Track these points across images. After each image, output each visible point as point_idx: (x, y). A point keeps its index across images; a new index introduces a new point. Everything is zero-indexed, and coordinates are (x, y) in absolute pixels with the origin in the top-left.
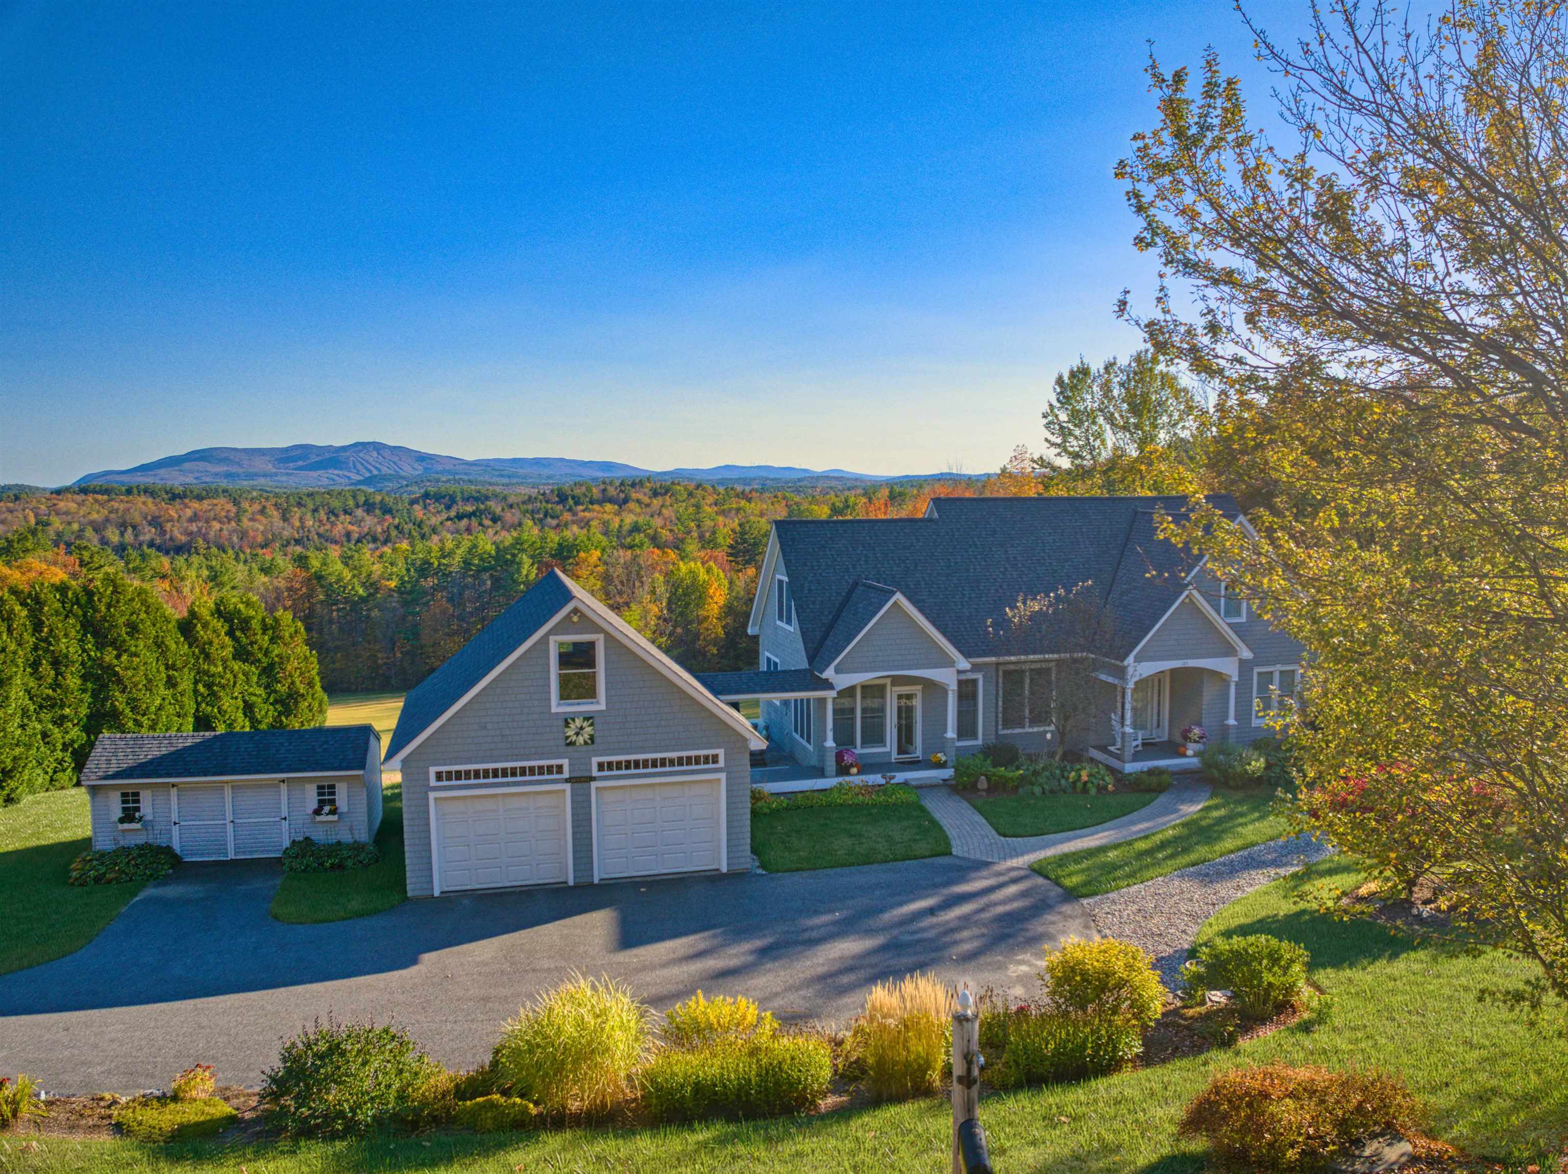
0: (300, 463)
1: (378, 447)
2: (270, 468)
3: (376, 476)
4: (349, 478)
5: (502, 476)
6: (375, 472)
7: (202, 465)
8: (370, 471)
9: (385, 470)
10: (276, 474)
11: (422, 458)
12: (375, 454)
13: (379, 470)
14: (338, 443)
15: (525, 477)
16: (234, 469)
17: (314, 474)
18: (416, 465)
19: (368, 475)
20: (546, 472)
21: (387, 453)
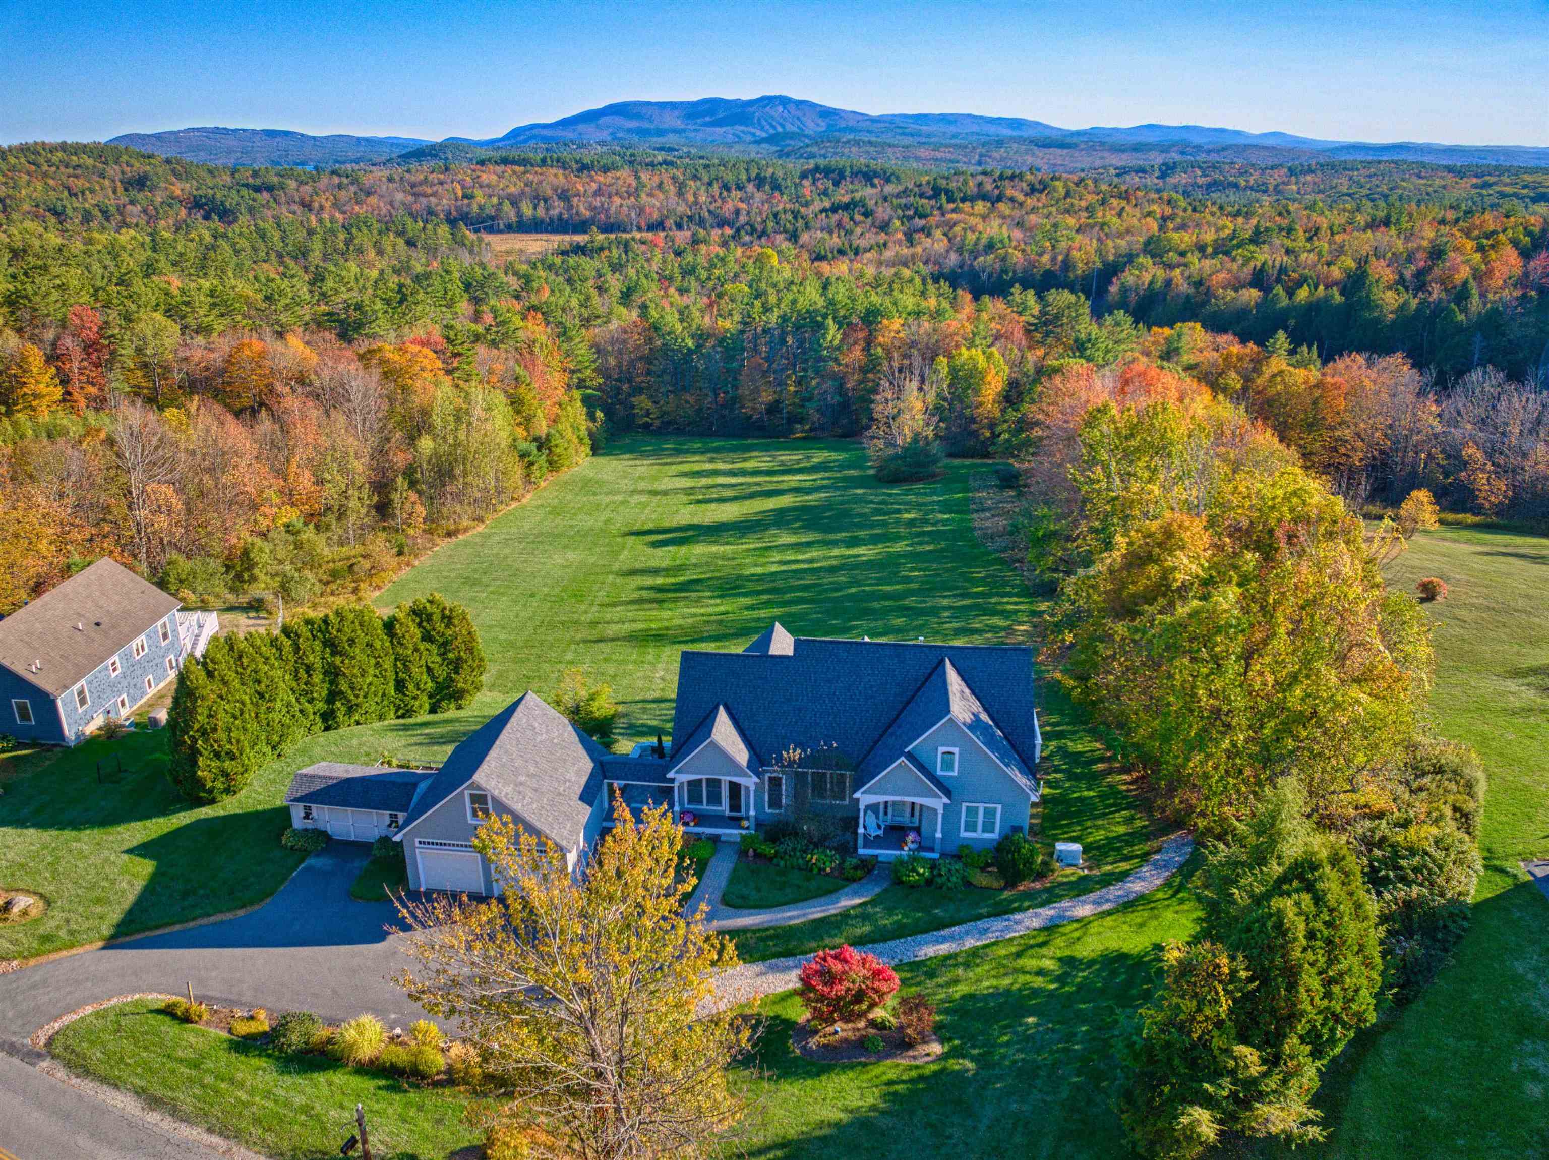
0: (708, 119)
1: (784, 101)
2: (679, 124)
3: (778, 134)
4: (754, 134)
5: (904, 134)
6: (780, 129)
7: (619, 121)
8: (774, 127)
9: (790, 128)
10: (684, 131)
11: (827, 113)
12: (780, 109)
13: (783, 126)
14: (746, 97)
15: (929, 136)
16: (646, 125)
17: (720, 130)
18: (819, 121)
19: (772, 131)
20: (952, 129)
21: (792, 108)
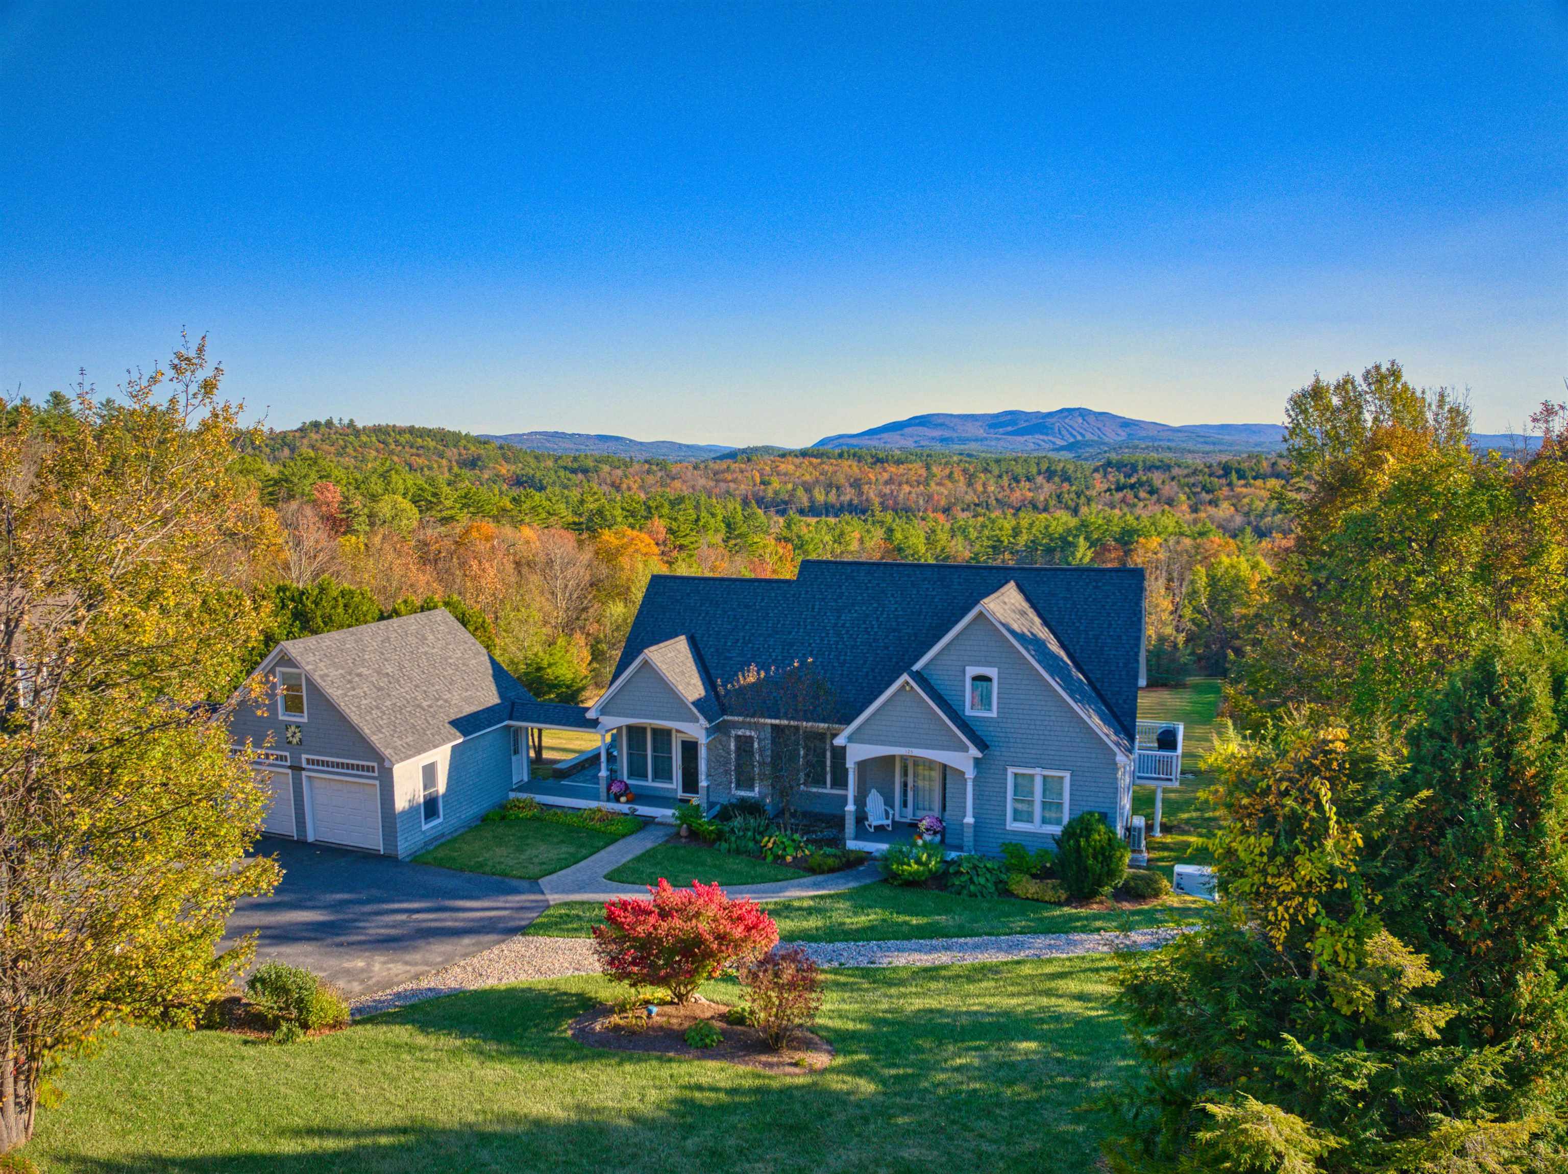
0: (1010, 429)
1: (1083, 413)
2: (981, 433)
3: (1078, 442)
4: (1054, 443)
5: (1206, 443)
6: (1079, 438)
7: (920, 429)
8: (1074, 437)
9: (1089, 436)
10: (986, 439)
11: (1126, 424)
12: (1080, 420)
13: (1083, 436)
14: (1045, 410)
15: (1231, 445)
16: (947, 434)
17: (1022, 439)
18: (1120, 431)
19: (1072, 440)
20: (1255, 439)
21: (1091, 419)
